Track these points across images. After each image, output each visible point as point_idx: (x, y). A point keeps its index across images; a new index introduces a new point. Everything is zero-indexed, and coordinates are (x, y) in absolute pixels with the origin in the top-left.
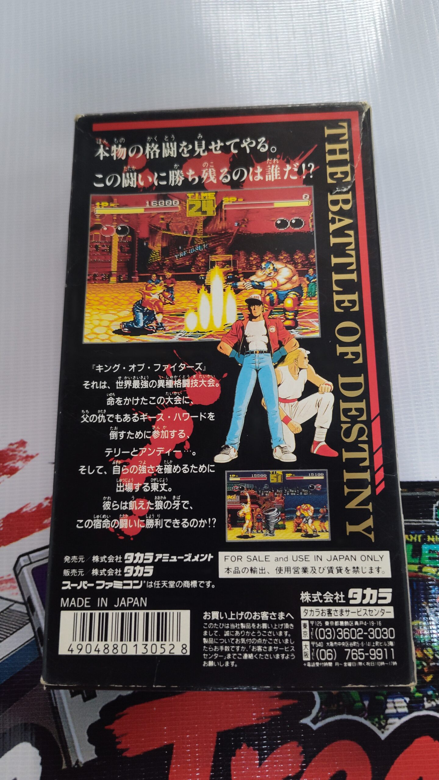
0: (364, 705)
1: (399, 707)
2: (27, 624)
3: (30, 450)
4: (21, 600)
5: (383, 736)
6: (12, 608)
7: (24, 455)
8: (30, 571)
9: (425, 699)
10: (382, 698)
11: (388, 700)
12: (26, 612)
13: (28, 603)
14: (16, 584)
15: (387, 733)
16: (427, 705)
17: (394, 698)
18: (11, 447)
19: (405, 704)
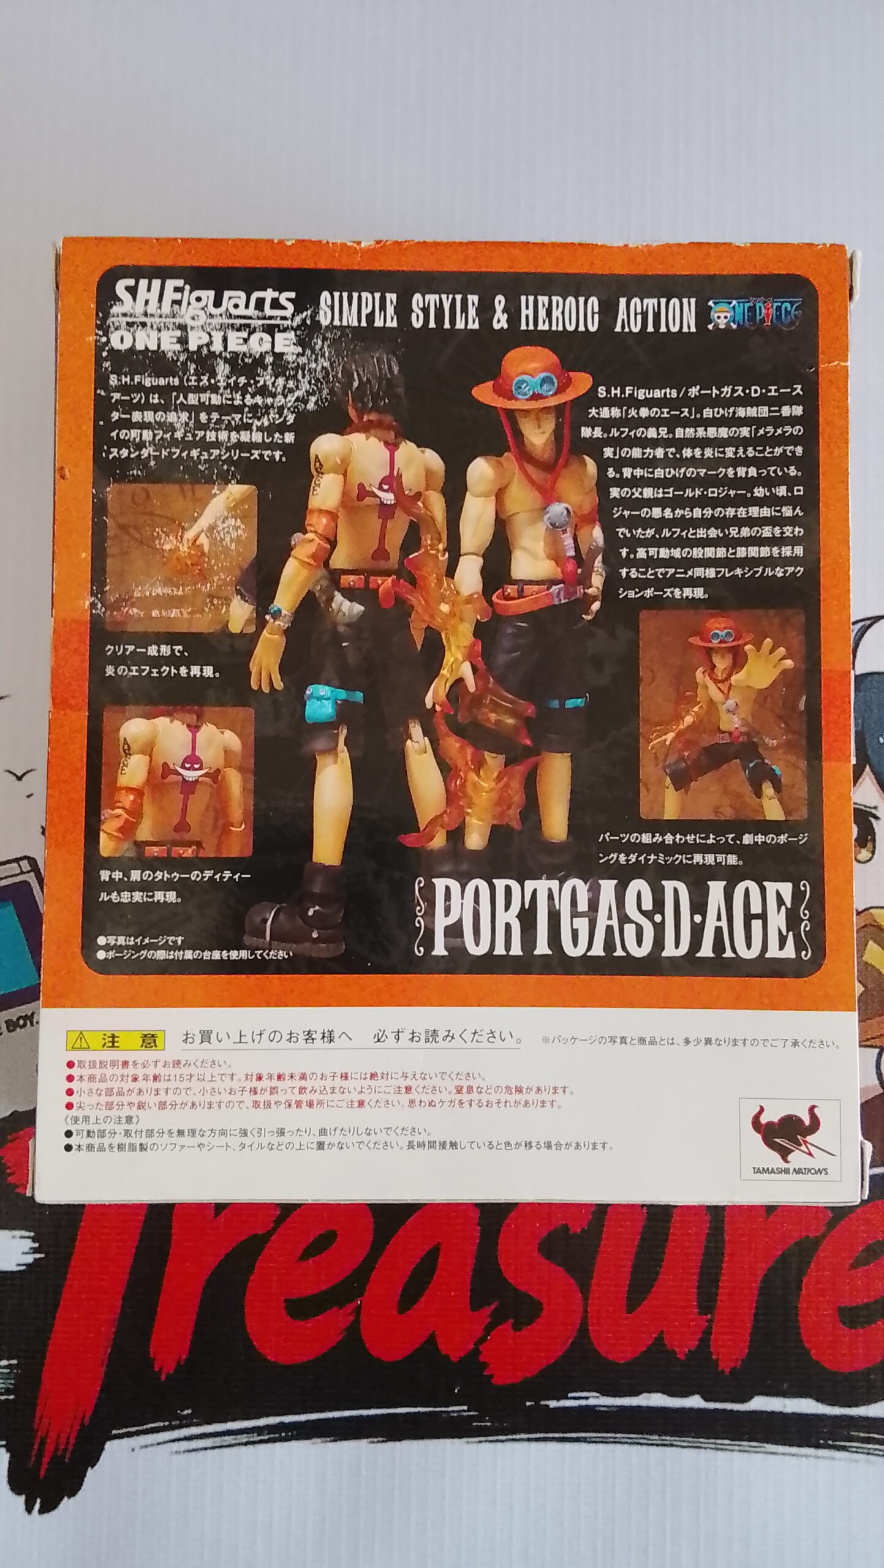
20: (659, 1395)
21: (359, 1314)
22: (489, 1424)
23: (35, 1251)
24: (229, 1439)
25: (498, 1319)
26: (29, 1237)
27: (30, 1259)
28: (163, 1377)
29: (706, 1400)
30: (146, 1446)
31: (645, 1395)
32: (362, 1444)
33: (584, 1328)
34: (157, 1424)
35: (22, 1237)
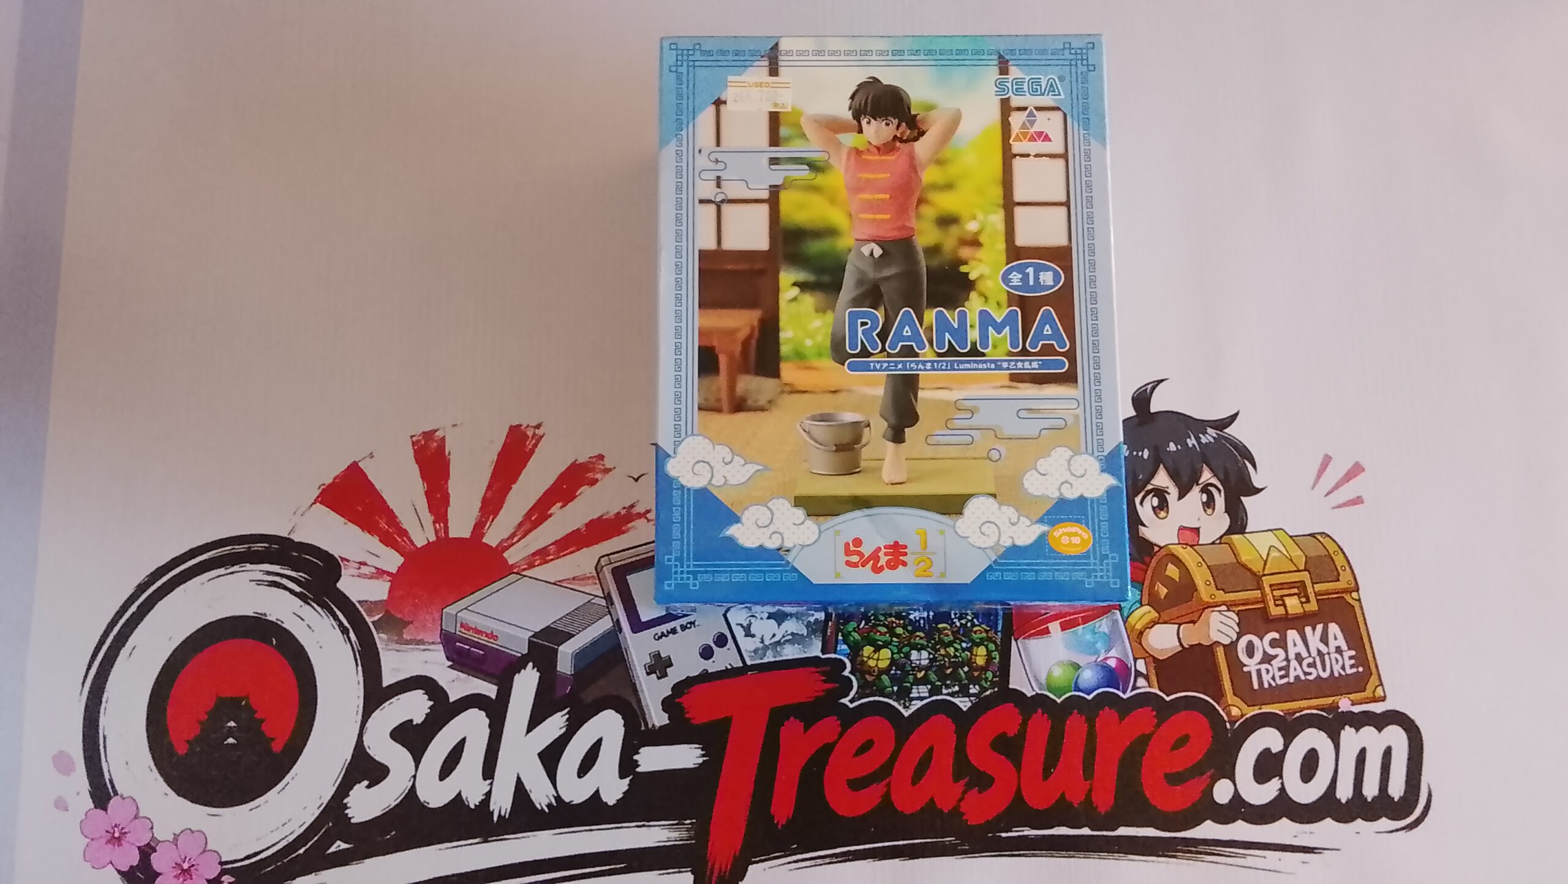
0: (893, 690)
1: (923, 692)
2: (606, 615)
3: (607, 462)
4: (602, 596)
5: (906, 713)
6: (593, 601)
7: (603, 468)
8: (610, 571)
9: (944, 687)
10: (908, 685)
11: (914, 687)
12: (605, 604)
13: (608, 598)
14: (597, 581)
15: (910, 712)
16: (944, 691)
17: (918, 685)
18: (590, 460)
19: (926, 690)
20: (1065, 828)
21: (889, 786)
22: (967, 847)
23: (703, 756)
24: (819, 861)
25: (968, 787)
26: (699, 748)
27: (700, 760)
28: (780, 827)
29: (1092, 830)
30: (773, 867)
31: (1057, 828)
32: (896, 862)
33: (1019, 791)
34: (777, 854)
35: (696, 748)
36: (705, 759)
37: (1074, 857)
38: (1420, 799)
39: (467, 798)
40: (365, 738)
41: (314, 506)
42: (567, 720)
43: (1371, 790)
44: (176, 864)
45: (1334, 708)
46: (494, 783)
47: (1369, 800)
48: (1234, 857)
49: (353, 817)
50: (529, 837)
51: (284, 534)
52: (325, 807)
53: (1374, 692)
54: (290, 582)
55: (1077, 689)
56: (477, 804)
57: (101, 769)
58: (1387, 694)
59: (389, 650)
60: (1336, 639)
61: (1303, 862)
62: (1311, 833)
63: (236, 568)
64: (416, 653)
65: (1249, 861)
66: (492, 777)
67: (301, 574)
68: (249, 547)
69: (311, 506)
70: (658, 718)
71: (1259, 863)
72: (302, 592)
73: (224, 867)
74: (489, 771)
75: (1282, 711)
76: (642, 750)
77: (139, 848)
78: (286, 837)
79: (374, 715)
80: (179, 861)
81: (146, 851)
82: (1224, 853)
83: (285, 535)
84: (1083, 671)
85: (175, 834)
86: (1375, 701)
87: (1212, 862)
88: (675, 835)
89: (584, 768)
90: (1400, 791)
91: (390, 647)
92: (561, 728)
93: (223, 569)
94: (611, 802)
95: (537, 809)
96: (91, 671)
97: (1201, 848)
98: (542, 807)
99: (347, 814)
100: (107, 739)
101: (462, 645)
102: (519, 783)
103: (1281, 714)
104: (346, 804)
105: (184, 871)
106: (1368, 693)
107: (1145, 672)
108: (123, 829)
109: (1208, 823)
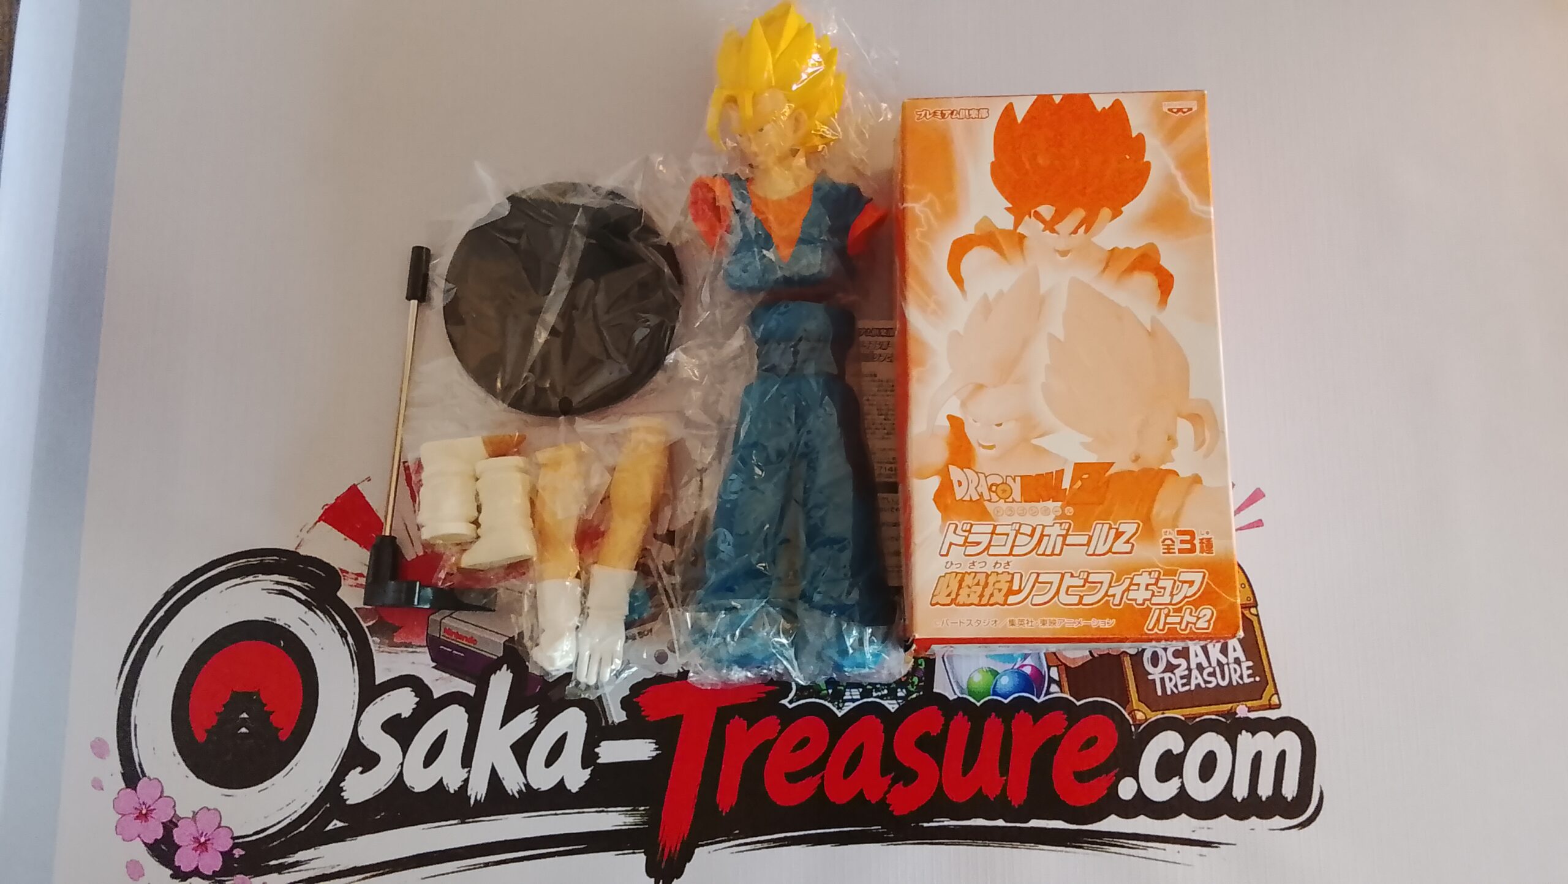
0: (828, 693)
1: (855, 695)
5: (840, 714)
9: (874, 690)
10: (842, 688)
11: (847, 690)
15: (843, 712)
16: (874, 694)
17: (851, 688)
19: (858, 693)
20: (981, 820)
21: (823, 781)
22: (892, 836)
23: (657, 749)
24: (759, 846)
25: (895, 781)
26: (653, 743)
27: (654, 754)
28: (724, 814)
29: (1006, 822)
30: (716, 850)
31: (973, 820)
32: (827, 848)
33: (940, 785)
34: (720, 839)
35: (650, 743)
36: (658, 752)
37: (989, 846)
38: (1313, 799)
39: (447, 784)
40: (359, 729)
41: (318, 523)
42: (537, 716)
43: (1265, 789)
44: (194, 838)
45: (1232, 713)
46: (472, 772)
47: (1264, 799)
48: (1138, 848)
49: (348, 799)
50: (501, 819)
51: (292, 549)
52: (324, 790)
53: (1270, 700)
54: (296, 591)
55: (995, 693)
56: (457, 789)
57: (132, 754)
58: (1282, 702)
59: (383, 652)
60: (1235, 650)
61: (1201, 855)
62: (1209, 828)
63: (250, 578)
64: (406, 653)
65: (1150, 853)
66: (471, 767)
67: (306, 584)
68: (262, 560)
69: (316, 523)
70: (617, 715)
71: (1160, 855)
72: (306, 600)
73: (236, 841)
74: (467, 760)
75: (1183, 716)
76: (603, 744)
77: (163, 823)
78: (290, 815)
79: (367, 709)
80: (197, 835)
81: (170, 826)
82: (1127, 845)
83: (294, 550)
84: (1001, 677)
85: (194, 812)
86: (1270, 708)
87: (1116, 853)
88: (631, 820)
89: (550, 760)
90: (1294, 791)
91: (381, 650)
92: (532, 723)
93: (239, 579)
94: (574, 790)
95: (509, 794)
96: (125, 667)
97: (1105, 840)
98: (513, 795)
99: (343, 797)
100: (138, 727)
101: (445, 648)
102: (494, 772)
103: (1183, 718)
104: (342, 788)
105: (201, 844)
106: (1264, 701)
107: (1057, 678)
108: (149, 806)
109: (1113, 817)
